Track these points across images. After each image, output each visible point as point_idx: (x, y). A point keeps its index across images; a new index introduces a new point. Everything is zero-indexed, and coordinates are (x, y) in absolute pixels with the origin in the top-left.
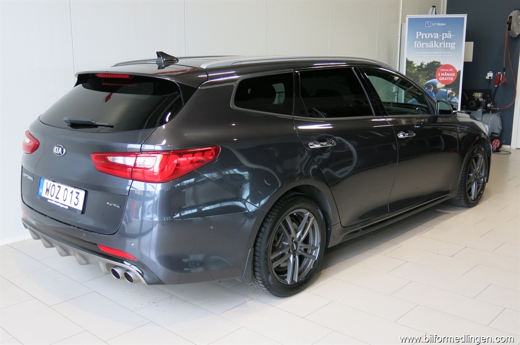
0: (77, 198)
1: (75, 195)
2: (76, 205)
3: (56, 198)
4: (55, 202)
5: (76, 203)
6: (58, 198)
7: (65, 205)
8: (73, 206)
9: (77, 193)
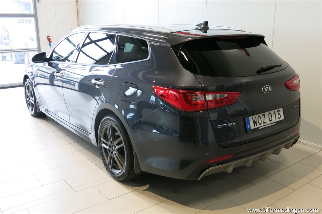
0: (279, 114)
1: (277, 113)
2: (279, 118)
3: (264, 123)
4: (265, 125)
5: (279, 117)
6: (266, 122)
7: (272, 123)
8: (278, 120)
9: (278, 111)
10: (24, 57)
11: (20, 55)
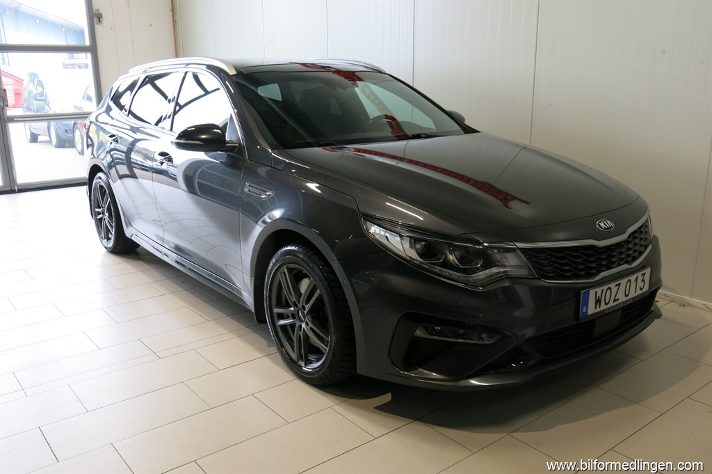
10: (73, 132)
11: (66, 131)
